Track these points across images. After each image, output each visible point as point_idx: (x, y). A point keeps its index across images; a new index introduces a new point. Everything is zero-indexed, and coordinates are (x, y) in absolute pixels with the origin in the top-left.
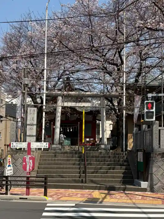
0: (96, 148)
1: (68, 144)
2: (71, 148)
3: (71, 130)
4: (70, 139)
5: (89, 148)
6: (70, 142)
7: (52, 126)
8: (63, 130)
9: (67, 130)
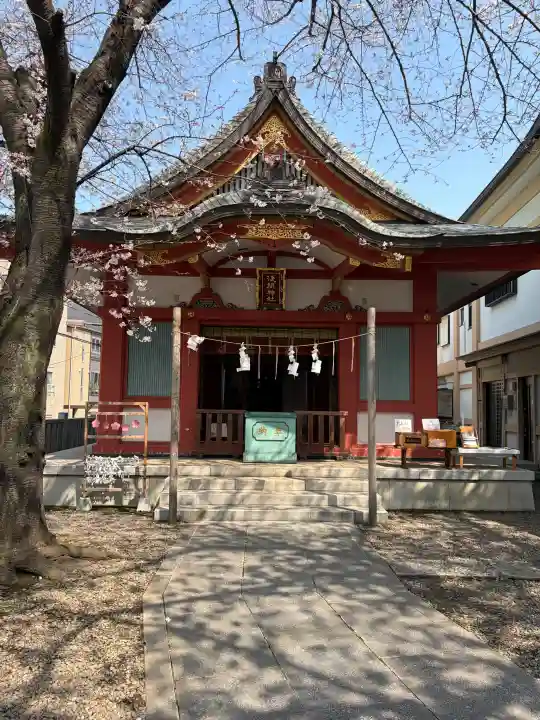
0: (471, 486)
1: (280, 453)
2: (310, 484)
3: (317, 368)
4: (292, 423)
5: (421, 485)
6: (292, 437)
7: (177, 339)
8: (253, 364)
9: (285, 362)
